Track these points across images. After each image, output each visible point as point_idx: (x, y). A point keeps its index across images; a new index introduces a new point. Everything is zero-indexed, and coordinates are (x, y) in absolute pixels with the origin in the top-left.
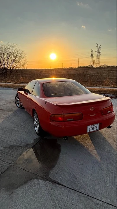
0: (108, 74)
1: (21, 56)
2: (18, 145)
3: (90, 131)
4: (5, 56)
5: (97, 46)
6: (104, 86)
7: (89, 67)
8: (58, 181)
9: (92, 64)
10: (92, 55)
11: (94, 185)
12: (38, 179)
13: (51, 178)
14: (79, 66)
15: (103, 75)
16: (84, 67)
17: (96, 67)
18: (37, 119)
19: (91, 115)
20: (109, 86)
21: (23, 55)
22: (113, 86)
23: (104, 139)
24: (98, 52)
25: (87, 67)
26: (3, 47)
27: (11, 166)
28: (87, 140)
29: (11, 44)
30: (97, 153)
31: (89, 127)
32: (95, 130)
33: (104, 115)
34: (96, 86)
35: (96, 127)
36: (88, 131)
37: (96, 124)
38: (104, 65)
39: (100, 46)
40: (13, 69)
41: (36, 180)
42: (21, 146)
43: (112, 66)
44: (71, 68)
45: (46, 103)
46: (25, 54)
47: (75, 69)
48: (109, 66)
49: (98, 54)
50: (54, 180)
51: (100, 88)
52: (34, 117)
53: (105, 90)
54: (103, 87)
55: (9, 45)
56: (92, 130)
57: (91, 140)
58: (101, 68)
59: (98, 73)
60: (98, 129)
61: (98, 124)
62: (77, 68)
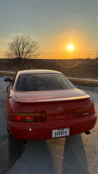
1: (35, 47)
3: (57, 136)
4: (21, 46)
21: (37, 46)
26: (20, 38)
29: (27, 35)
32: (64, 135)
35: (64, 132)
36: (53, 136)
37: (65, 129)
40: (27, 59)
44: (89, 59)
46: (39, 45)
47: (93, 60)
55: (25, 36)
56: (59, 136)
60: (68, 134)
61: (68, 128)
62: (95, 59)
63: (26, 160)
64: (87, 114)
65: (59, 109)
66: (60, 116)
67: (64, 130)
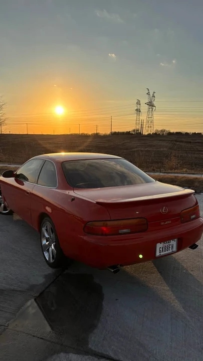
0: (170, 149)
2: (12, 288)
3: (162, 254)
5: (148, 94)
6: (169, 171)
7: (132, 134)
8: (108, 353)
9: (138, 127)
10: (138, 111)
11: (179, 357)
12: (66, 352)
13: (93, 348)
14: (113, 131)
15: (162, 149)
16: (123, 133)
17: (146, 134)
18: (48, 235)
19: (162, 222)
20: (179, 171)
22: (186, 171)
23: (184, 271)
24: (151, 104)
25: (128, 133)
27: (5, 330)
28: (151, 273)
30: (174, 298)
31: (159, 246)
32: (170, 251)
33: (184, 223)
34: (154, 170)
35: (171, 246)
36: (158, 254)
37: (171, 241)
38: (162, 131)
39: (154, 93)
41: (62, 355)
42: (20, 289)
43: (177, 133)
44: (97, 134)
45: (73, 200)
46: (2, 103)
47: (105, 136)
48: (172, 131)
49: (151, 110)
50: (100, 352)
51: (162, 174)
52: (44, 229)
53: (172, 178)
54: (167, 173)
56: (164, 253)
57: (159, 274)
58: (156, 136)
59: (151, 146)
60: (175, 249)
61: (176, 240)
62: (109, 135)
63: (117, 300)
64: (194, 216)
65: (163, 211)
66: (165, 222)
67: (171, 243)
